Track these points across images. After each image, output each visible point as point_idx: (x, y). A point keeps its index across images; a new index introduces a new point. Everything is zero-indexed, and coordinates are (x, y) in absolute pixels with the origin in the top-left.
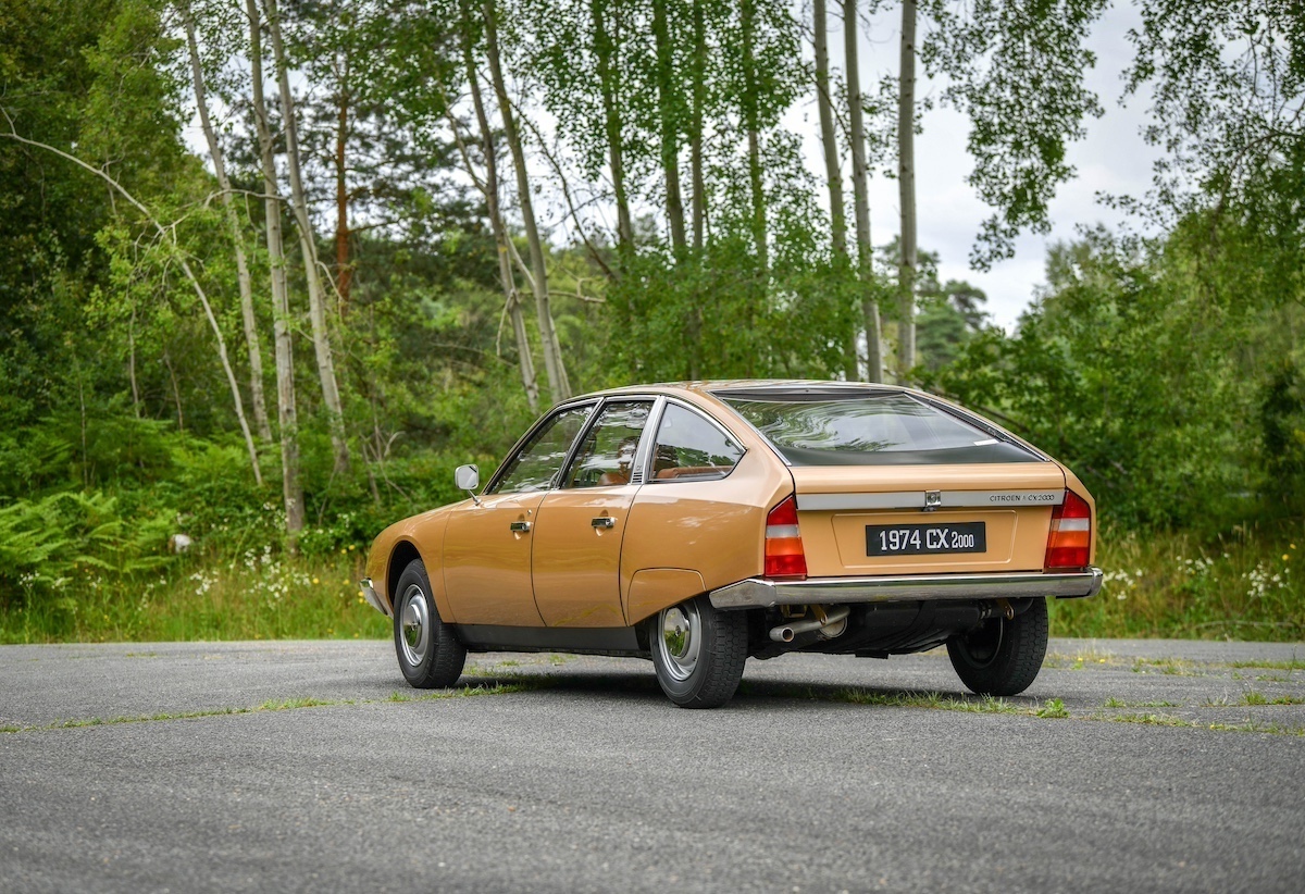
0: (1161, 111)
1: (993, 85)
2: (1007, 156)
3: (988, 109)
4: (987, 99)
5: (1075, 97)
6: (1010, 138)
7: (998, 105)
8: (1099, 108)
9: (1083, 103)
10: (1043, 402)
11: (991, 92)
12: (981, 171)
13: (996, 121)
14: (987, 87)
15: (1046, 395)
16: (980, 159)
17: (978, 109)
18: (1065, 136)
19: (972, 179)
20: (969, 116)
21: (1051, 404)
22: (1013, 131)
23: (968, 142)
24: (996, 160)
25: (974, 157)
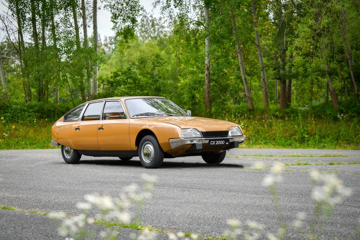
0: (162, 13)
1: (116, 4)
2: (121, 22)
3: (115, 10)
4: (115, 8)
5: (138, 7)
6: (122, 18)
7: (118, 9)
8: (144, 9)
9: (140, 8)
10: (132, 86)
11: (115, 6)
12: (115, 27)
13: (117, 13)
14: (115, 5)
15: (133, 85)
16: (115, 23)
17: (113, 11)
18: (136, 17)
19: (113, 29)
20: (110, 12)
21: (134, 87)
22: (122, 16)
23: (111, 19)
24: (119, 24)
25: (113, 23)
